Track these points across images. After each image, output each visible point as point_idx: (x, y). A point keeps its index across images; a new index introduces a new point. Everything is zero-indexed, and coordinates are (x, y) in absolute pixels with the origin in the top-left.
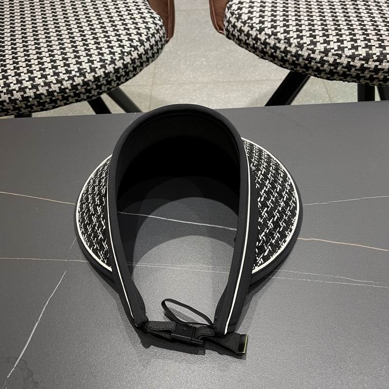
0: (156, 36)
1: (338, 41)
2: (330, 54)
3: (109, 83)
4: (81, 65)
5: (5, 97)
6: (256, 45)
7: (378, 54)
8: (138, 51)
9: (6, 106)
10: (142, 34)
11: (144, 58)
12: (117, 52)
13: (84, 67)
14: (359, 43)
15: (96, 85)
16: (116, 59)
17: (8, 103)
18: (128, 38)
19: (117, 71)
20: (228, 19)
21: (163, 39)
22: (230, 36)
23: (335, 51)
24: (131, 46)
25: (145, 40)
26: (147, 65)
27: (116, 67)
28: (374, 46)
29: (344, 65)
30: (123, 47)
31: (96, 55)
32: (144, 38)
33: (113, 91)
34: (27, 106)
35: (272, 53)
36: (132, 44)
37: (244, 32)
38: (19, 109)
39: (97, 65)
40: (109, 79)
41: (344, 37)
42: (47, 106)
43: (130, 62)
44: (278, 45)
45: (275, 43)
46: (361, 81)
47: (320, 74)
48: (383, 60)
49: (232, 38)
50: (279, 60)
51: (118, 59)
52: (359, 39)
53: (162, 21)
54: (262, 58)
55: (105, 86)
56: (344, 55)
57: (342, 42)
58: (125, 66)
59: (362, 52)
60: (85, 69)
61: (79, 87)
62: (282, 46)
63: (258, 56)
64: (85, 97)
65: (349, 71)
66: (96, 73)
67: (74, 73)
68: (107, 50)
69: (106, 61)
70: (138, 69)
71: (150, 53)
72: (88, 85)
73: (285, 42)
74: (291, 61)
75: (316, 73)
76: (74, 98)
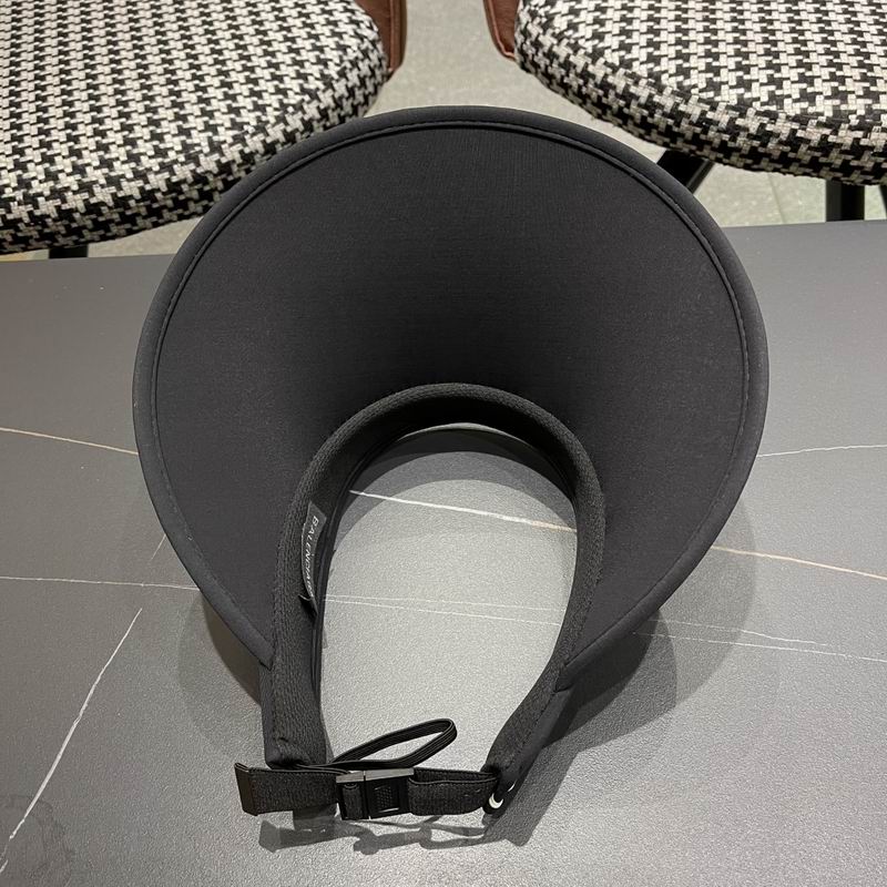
0: (361, 65)
1: (771, 81)
2: (751, 112)
4: (189, 136)
5: (20, 211)
6: (584, 90)
7: (862, 112)
8: (319, 100)
9: (24, 231)
10: (329, 63)
11: (333, 116)
12: (270, 105)
13: (196, 141)
14: (818, 86)
15: (224, 181)
16: (268, 122)
17: (27, 225)
18: (297, 72)
19: (270, 148)
20: (523, 26)
21: (378, 72)
22: (528, 65)
23: (763, 104)
24: (304, 91)
25: (336, 77)
27: (269, 140)
28: (853, 92)
29: (783, 138)
30: (284, 92)
31: (223, 113)
32: (333, 71)
34: (70, 231)
35: (620, 109)
36: (306, 86)
37: (557, 57)
38: (52, 236)
39: (225, 135)
41: (785, 72)
42: (114, 229)
43: (302, 128)
44: (633, 89)
45: (627, 86)
47: (728, 156)
48: (872, 125)
49: (533, 69)
50: (636, 125)
51: (273, 120)
52: (819, 77)
53: (375, 28)
54: (599, 117)
56: (782, 115)
57: (779, 83)
58: (290, 137)
59: (825, 108)
60: (199, 145)
61: (185, 187)
62: (642, 91)
63: (590, 113)
64: (199, 209)
65: (795, 150)
66: (222, 155)
67: (172, 155)
68: (248, 100)
69: (246, 127)
72: (206, 182)
73: (649, 84)
74: (662, 126)
75: (721, 155)
76: (175, 212)
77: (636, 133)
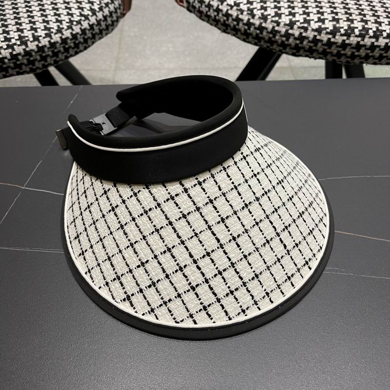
0: (110, 6)
1: (304, 13)
2: (295, 27)
3: (55, 54)
4: (22, 32)
6: (217, 17)
7: (346, 28)
8: (89, 20)
10: (94, 3)
11: (96, 29)
12: (64, 20)
13: (26, 35)
14: (326, 16)
15: (41, 56)
16: (63, 28)
18: (78, 6)
19: (64, 41)
21: (118, 11)
22: (191, 8)
23: (301, 23)
24: (81, 15)
25: (98, 10)
26: (100, 38)
27: (64, 37)
28: (342, 19)
29: (310, 39)
30: (72, 15)
31: (41, 23)
32: (96, 7)
33: (61, 64)
35: (234, 26)
36: (83, 13)
37: (205, 2)
39: (41, 33)
40: (56, 51)
41: (310, 10)
43: (80, 32)
44: (240, 16)
45: (238, 15)
46: (328, 57)
47: (285, 49)
48: (351, 34)
49: (192, 10)
50: (242, 34)
51: (66, 28)
52: (326, 12)
54: (224, 31)
55: (51, 57)
56: (310, 28)
57: (308, 14)
58: (74, 36)
59: (329, 25)
60: (27, 37)
61: (20, 57)
62: (245, 17)
63: (220, 29)
64: (28, 70)
65: (316, 45)
66: (39, 42)
67: (13, 41)
68: (53, 17)
69: (52, 30)
70: (90, 42)
71: (103, 24)
72: (31, 56)
73: (248, 14)
74: (254, 34)
75: (281, 48)
76: (15, 70)
77: (242, 38)
